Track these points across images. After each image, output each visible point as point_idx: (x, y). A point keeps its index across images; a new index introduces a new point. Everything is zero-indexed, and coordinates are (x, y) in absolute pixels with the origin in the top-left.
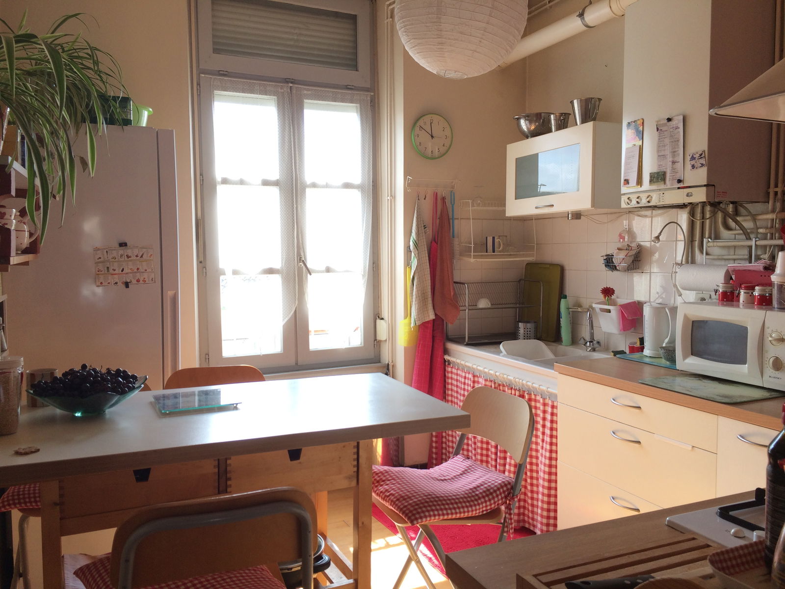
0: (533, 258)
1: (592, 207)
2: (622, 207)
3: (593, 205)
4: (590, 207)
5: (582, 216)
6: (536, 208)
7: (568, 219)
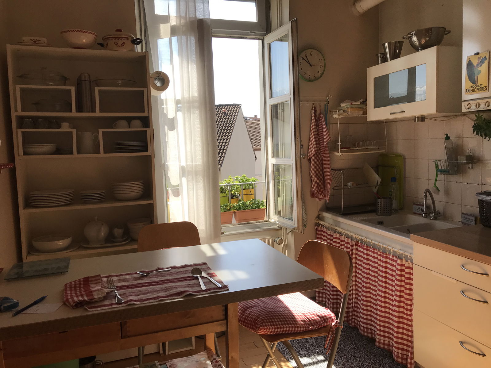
0: (384, 151)
1: (436, 112)
2: (462, 112)
3: (437, 111)
4: (435, 112)
5: (425, 119)
6: (391, 114)
7: (415, 121)
